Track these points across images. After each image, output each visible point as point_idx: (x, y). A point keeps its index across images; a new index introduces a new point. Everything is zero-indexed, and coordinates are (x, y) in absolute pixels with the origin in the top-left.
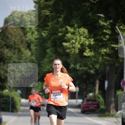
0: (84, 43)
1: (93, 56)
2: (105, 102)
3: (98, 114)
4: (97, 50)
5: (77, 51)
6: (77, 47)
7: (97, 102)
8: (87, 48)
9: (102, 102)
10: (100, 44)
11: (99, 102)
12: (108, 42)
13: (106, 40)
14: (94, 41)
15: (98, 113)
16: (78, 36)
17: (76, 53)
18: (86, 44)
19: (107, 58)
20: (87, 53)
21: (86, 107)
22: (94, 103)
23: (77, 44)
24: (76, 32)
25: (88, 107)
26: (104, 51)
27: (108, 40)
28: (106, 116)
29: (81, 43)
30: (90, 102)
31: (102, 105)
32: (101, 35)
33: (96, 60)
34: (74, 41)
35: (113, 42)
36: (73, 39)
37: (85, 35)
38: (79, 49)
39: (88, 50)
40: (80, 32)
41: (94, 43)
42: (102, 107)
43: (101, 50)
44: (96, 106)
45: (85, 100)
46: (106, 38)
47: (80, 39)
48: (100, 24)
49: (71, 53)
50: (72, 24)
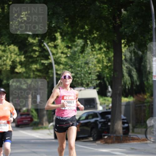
0: (15, 60)
1: (24, 72)
2: (38, 116)
3: (32, 128)
4: (27, 66)
5: (9, 68)
6: (9, 64)
7: (30, 116)
8: (18, 64)
9: (36, 116)
10: (30, 60)
11: (32, 116)
12: (38, 59)
13: (36, 56)
14: (24, 57)
15: (31, 126)
16: (9, 54)
17: (7, 70)
18: (17, 61)
19: (38, 74)
20: (19, 69)
21: (20, 121)
22: (28, 117)
23: (8, 61)
24: (6, 50)
25: (22, 121)
26: (34, 67)
27: (38, 56)
28: (39, 129)
29: (12, 60)
30: (24, 117)
31: (35, 118)
32: (31, 52)
33: (27, 75)
34: (5, 58)
35: (42, 58)
36: (4, 56)
37: (15, 52)
38: (10, 66)
39: (19, 67)
40: (11, 49)
41: (24, 59)
42: (36, 120)
43: (32, 66)
44: (29, 119)
45: (19, 115)
46: (36, 55)
47: (11, 57)
48: (29, 42)
49: (3, 70)
50: (2, 42)
